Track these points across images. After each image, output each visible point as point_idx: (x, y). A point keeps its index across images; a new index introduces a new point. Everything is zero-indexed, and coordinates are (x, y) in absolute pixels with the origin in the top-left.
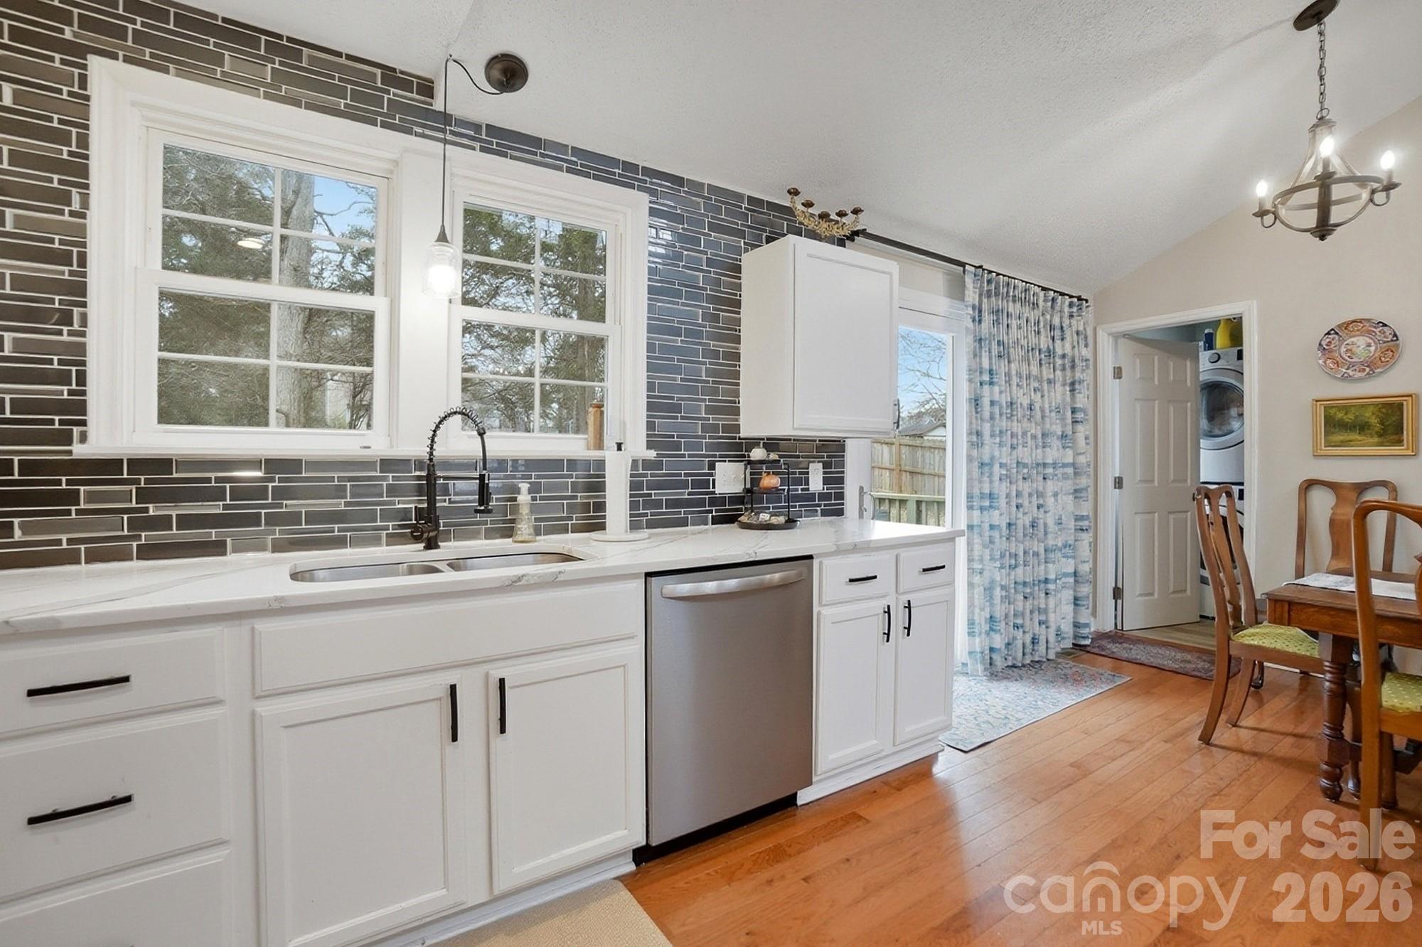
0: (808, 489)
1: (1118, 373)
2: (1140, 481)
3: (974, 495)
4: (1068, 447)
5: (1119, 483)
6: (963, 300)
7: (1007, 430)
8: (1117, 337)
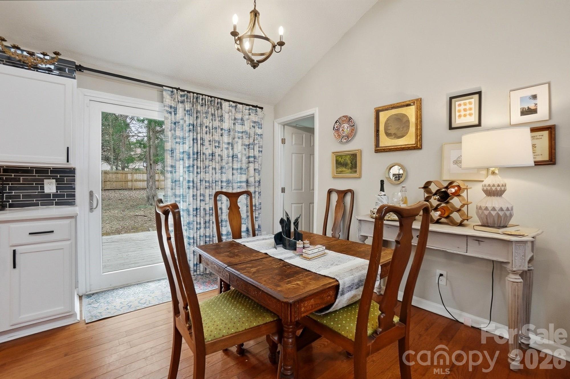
0: (44, 192)
1: (283, 141)
2: (294, 189)
3: (169, 195)
4: (243, 174)
5: (283, 190)
6: (163, 103)
7: (209, 166)
8: (285, 125)
